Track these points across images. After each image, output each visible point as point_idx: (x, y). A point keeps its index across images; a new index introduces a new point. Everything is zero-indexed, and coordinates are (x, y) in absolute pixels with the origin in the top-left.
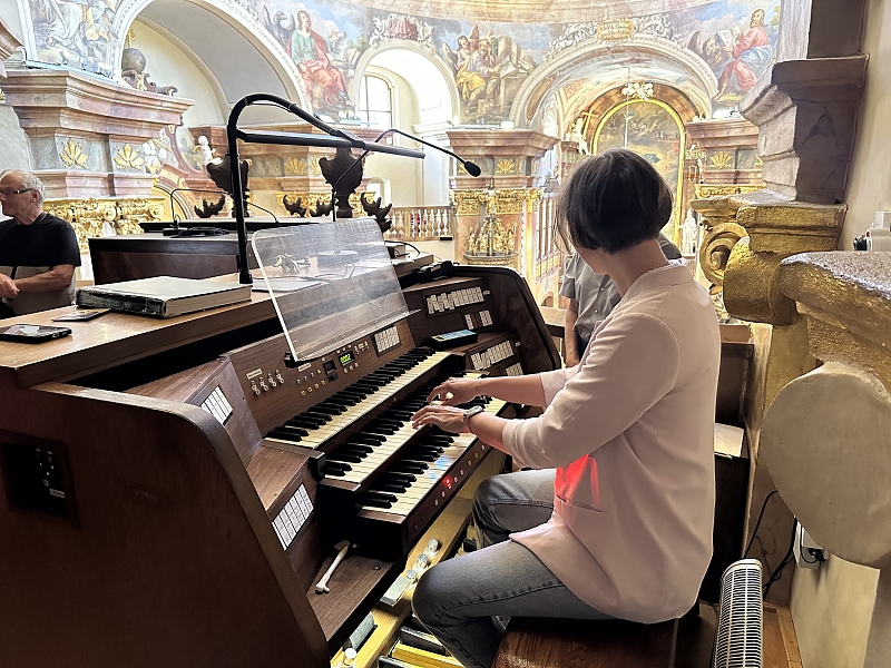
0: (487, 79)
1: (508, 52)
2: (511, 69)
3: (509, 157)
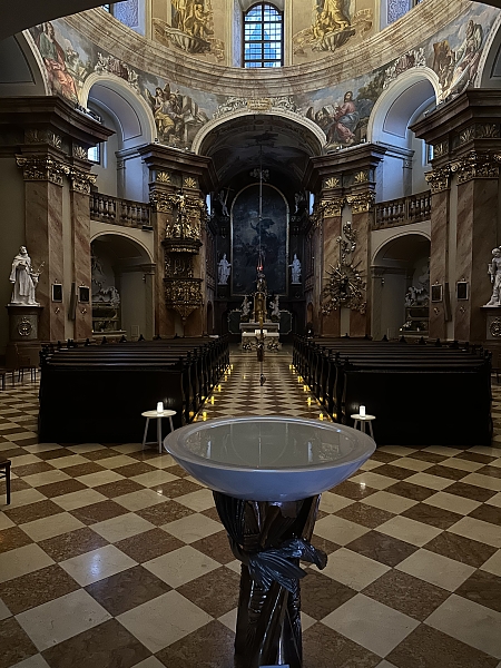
0: (175, 121)
1: (189, 106)
2: (191, 119)
3: (193, 176)
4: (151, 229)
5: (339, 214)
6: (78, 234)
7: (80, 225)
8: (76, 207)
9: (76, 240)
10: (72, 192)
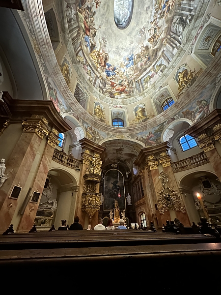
0: (93, 137)
1: (98, 134)
2: (98, 137)
3: (98, 153)
4: (79, 170)
5: (157, 168)
6: (43, 163)
7: (46, 159)
8: (46, 150)
9: (41, 165)
10: (46, 144)
